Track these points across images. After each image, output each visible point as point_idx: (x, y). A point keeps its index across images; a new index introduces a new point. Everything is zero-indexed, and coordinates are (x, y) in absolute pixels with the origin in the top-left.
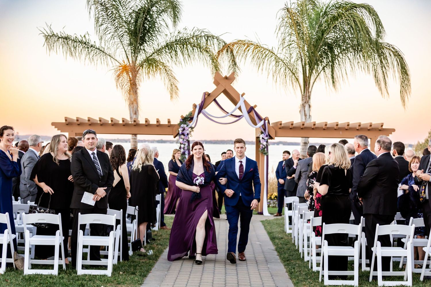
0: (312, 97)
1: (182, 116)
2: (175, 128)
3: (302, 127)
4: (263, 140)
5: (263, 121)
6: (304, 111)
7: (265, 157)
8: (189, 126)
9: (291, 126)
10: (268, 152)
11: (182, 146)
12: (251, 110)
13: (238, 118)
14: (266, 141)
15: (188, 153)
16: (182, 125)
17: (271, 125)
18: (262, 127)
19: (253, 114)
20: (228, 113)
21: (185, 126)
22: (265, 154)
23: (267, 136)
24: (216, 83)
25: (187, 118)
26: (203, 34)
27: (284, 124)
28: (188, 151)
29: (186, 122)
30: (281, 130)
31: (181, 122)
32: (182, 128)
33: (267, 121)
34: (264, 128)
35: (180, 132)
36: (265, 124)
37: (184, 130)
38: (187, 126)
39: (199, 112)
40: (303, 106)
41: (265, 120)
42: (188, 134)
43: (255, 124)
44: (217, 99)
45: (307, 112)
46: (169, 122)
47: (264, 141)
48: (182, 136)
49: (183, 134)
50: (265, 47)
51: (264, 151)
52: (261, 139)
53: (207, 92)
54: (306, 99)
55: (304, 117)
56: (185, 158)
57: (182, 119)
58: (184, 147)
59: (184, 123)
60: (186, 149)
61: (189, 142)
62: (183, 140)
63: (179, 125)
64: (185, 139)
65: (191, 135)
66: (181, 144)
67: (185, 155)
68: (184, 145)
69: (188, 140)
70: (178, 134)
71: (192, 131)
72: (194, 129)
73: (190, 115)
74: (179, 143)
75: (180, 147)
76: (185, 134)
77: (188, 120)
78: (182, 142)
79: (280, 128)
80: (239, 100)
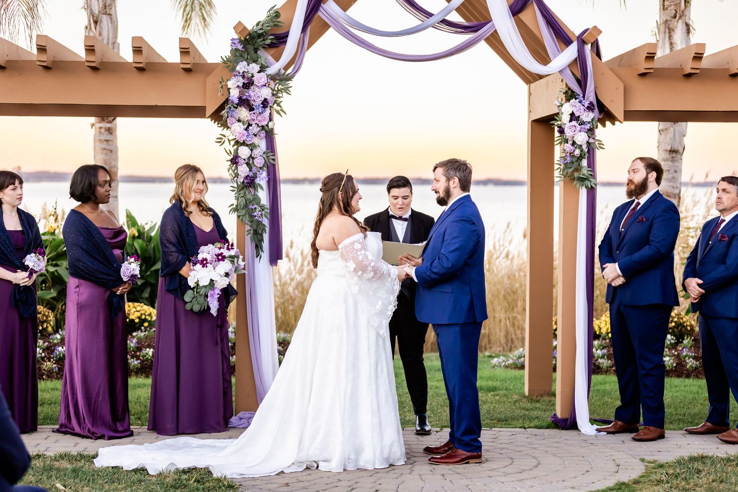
1: (239, 27)
2: (212, 80)
4: (574, 123)
5: (574, 48)
7: (583, 193)
8: (272, 70)
9: (689, 66)
10: (594, 176)
11: (244, 152)
12: (524, 0)
14: (588, 127)
15: (269, 182)
16: (242, 67)
18: (568, 71)
19: (533, 16)
20: (431, 15)
21: (255, 68)
22: (582, 180)
23: (590, 108)
25: (260, 36)
28: (268, 175)
29: (256, 52)
30: (646, 82)
31: (235, 51)
32: (243, 77)
33: (588, 47)
34: (579, 75)
36: (581, 60)
37: (248, 84)
38: (262, 69)
41: (582, 42)
42: (265, 103)
43: (542, 54)
46: (187, 52)
47: (579, 128)
48: (243, 113)
49: (244, 102)
51: (579, 168)
52: (565, 118)
56: (256, 200)
57: (241, 42)
58: (251, 157)
59: (250, 57)
60: (261, 166)
61: (269, 135)
62: (248, 127)
63: (227, 65)
64: (253, 123)
65: (279, 105)
66: (237, 143)
67: (255, 189)
68: (252, 150)
69: (267, 125)
70: (227, 101)
71: (282, 92)
72: (291, 83)
73: (272, 24)
74: (232, 140)
75: (232, 157)
76: (252, 102)
77: (267, 45)
78: (243, 135)
79: (643, 75)
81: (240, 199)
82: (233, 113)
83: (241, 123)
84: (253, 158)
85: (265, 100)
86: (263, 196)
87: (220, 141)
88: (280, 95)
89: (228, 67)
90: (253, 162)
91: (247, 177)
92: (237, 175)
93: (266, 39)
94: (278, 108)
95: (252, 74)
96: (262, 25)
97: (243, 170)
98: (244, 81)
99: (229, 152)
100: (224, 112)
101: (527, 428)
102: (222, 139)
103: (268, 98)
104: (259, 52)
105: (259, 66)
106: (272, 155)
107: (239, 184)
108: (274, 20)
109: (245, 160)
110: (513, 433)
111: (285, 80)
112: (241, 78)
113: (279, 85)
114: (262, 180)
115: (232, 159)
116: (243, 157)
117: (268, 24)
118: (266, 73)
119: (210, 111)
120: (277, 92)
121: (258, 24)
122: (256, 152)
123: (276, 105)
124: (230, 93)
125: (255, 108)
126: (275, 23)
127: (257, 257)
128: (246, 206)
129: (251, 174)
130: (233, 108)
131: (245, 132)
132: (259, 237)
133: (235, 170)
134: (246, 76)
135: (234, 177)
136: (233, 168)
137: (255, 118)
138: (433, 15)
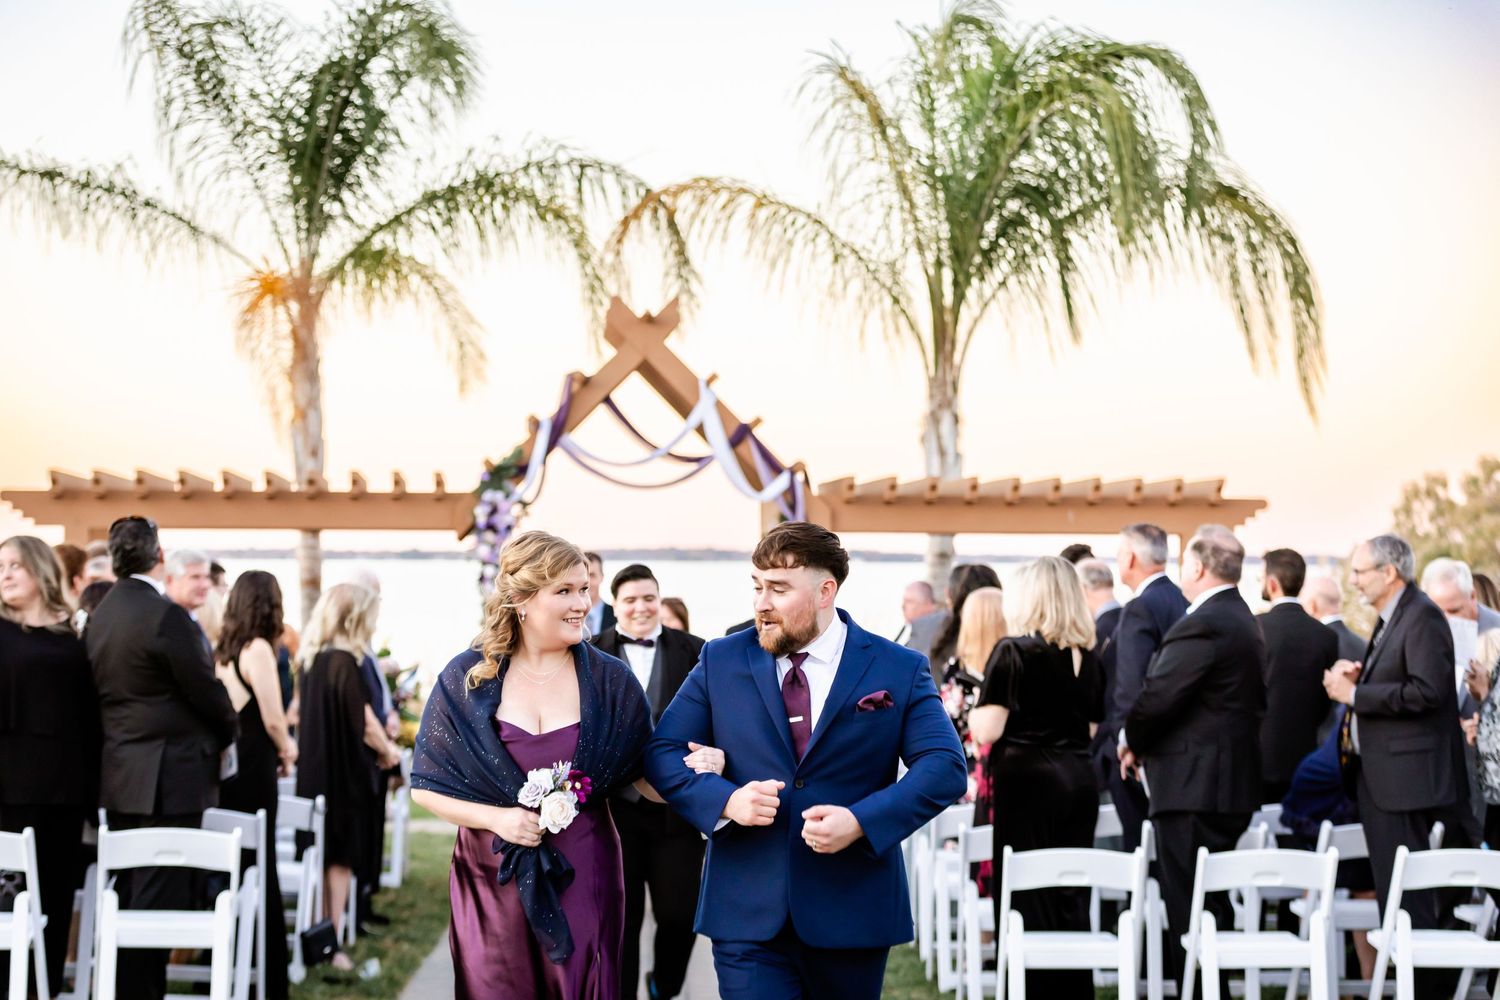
0: (963, 386)
1: (487, 463)
2: (460, 508)
3: (929, 495)
5: (785, 477)
6: (939, 438)
8: (515, 498)
9: (888, 495)
12: (740, 435)
13: (693, 466)
16: (488, 495)
17: (815, 490)
18: (781, 499)
19: (749, 449)
20: (656, 448)
21: (499, 496)
24: (614, 335)
25: (505, 468)
26: (562, 158)
27: (864, 486)
29: (501, 481)
30: (851, 508)
31: (482, 482)
32: (489, 504)
33: (800, 477)
34: (790, 502)
35: (482, 520)
36: (791, 490)
37: (494, 511)
38: (508, 496)
39: (552, 444)
40: (934, 419)
41: (793, 472)
42: (508, 526)
43: (757, 485)
44: (614, 397)
45: (947, 442)
46: (440, 483)
48: (489, 536)
49: (491, 527)
50: (793, 203)
53: (577, 373)
54: (945, 394)
55: (936, 460)
57: (489, 473)
59: (497, 486)
63: (476, 495)
66: (484, 563)
70: (474, 525)
73: (515, 459)
75: (479, 576)
77: (510, 475)
79: (849, 502)
80: (697, 397)
93: (509, 471)
95: (498, 502)
96: (507, 460)
98: (490, 509)
104: (504, 482)
105: (504, 493)
108: (517, 456)
112: (487, 506)
117: (511, 459)
121: (504, 460)
124: (477, 519)
126: (518, 458)
134: (492, 504)
138: (659, 449)
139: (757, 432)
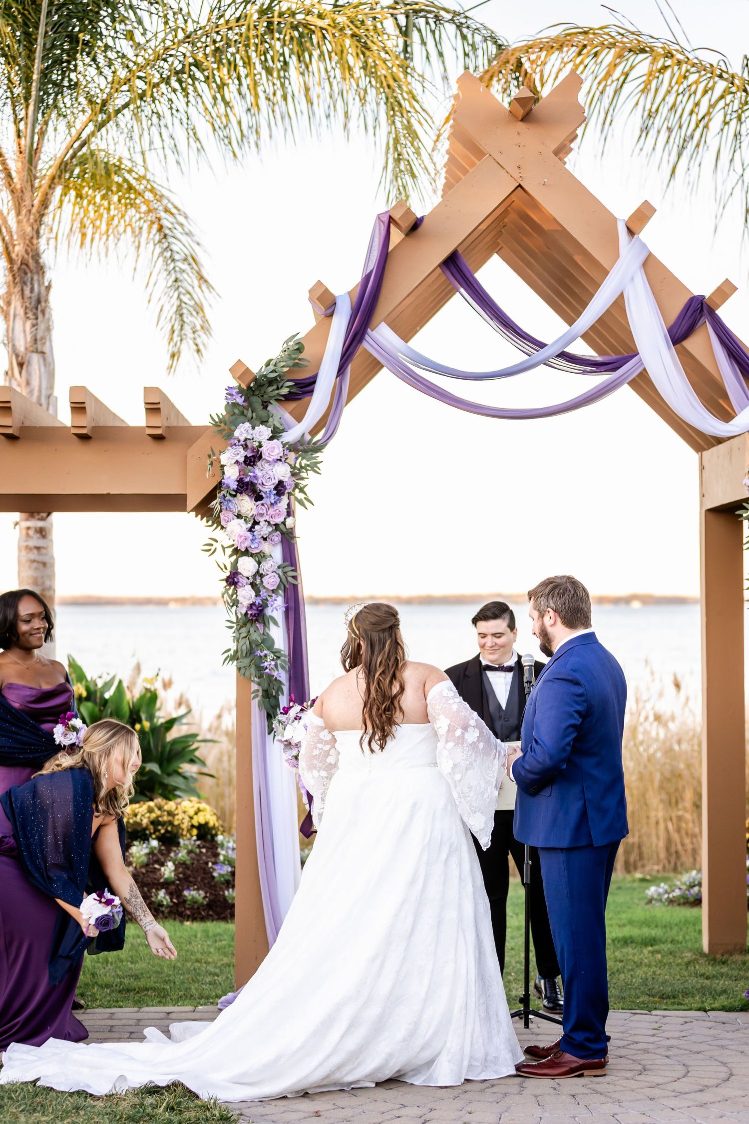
1: (239, 369)
2: (197, 452)
8: (291, 436)
11: (247, 566)
12: (692, 317)
13: (605, 377)
15: (287, 612)
16: (243, 431)
19: (706, 345)
20: (542, 345)
21: (263, 432)
25: (271, 382)
28: (286, 600)
29: (265, 407)
31: (232, 407)
32: (245, 447)
37: (253, 458)
38: (276, 434)
42: (280, 488)
46: (156, 408)
48: (246, 504)
49: (249, 488)
53: (401, 208)
56: (268, 642)
57: (242, 390)
58: (259, 574)
59: (256, 415)
60: (275, 587)
61: (288, 539)
62: (253, 527)
63: (220, 428)
64: (262, 520)
65: (302, 490)
66: (236, 551)
67: (265, 625)
68: (259, 563)
69: (284, 523)
70: (219, 486)
71: (307, 470)
72: (320, 456)
73: (291, 363)
74: (227, 547)
75: (228, 574)
76: (260, 487)
77: (283, 396)
78: (246, 539)
80: (616, 255)
81: (242, 642)
82: (230, 504)
83: (242, 521)
84: (262, 576)
85: (281, 483)
86: (278, 635)
87: (209, 549)
88: (304, 475)
89: (221, 432)
90: (262, 582)
91: (251, 606)
92: (236, 603)
93: (282, 387)
94: (300, 496)
95: (260, 443)
96: (275, 365)
97: (246, 595)
98: (246, 453)
99: (223, 567)
100: (214, 502)
101: (709, 1010)
102: (212, 545)
103: (285, 479)
104: (270, 408)
105: (270, 429)
106: (292, 570)
107: (240, 616)
108: (293, 356)
109: (248, 578)
110: (686, 1020)
111: (311, 450)
112: (241, 449)
113: (303, 458)
114: (276, 609)
115: (228, 577)
116: (246, 574)
117: (284, 363)
118: (281, 440)
119: (193, 500)
120: (299, 470)
121: (268, 364)
122: (266, 566)
123: (297, 490)
124: (223, 473)
125: (264, 495)
126: (297, 361)
127: (269, 733)
128: (251, 652)
129: (258, 601)
130: (228, 497)
131: (249, 534)
132: (272, 701)
133: (232, 595)
134: (249, 445)
135: (232, 606)
136: (230, 592)
137: (265, 511)
138: (545, 345)
139: (722, 312)
